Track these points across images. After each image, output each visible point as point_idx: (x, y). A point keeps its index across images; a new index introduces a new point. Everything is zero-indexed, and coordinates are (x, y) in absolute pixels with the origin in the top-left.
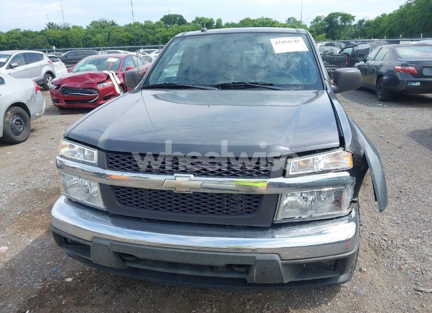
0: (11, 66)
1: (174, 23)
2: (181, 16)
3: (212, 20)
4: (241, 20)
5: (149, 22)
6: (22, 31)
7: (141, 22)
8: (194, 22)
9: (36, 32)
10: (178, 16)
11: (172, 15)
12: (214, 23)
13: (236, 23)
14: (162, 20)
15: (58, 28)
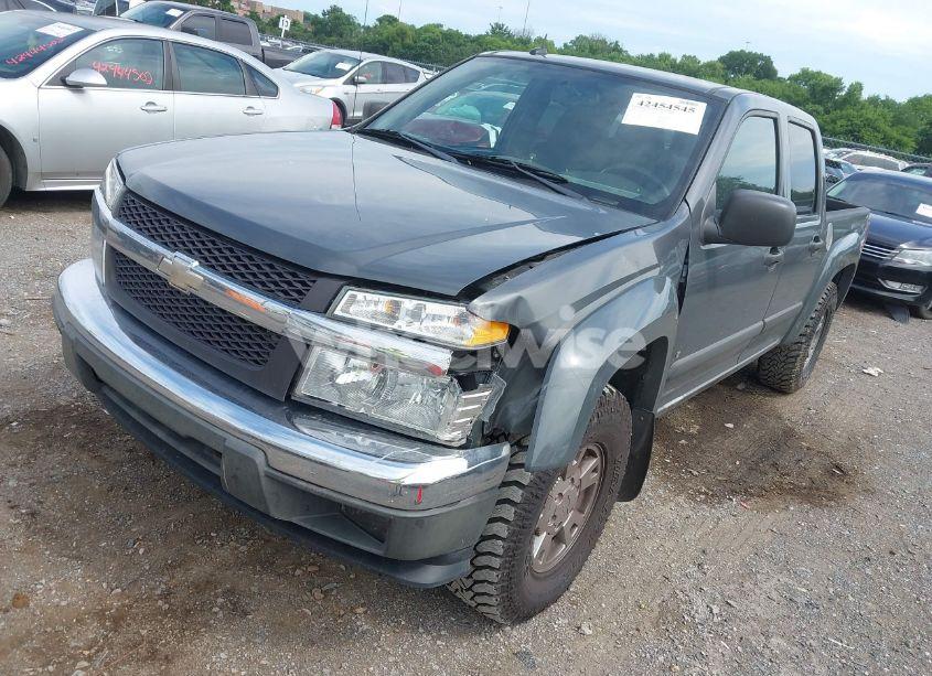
0: (353, 79)
1: (748, 71)
2: (768, 60)
3: (839, 81)
4: (913, 96)
5: (693, 59)
6: (445, 28)
7: (673, 56)
8: (794, 79)
9: (467, 36)
10: (761, 57)
11: (750, 53)
12: (842, 89)
13: (898, 101)
14: (722, 60)
15: (510, 36)
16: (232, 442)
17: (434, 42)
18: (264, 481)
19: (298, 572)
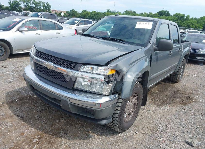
0: (78, 24)
1: (164, 15)
2: (168, 12)
3: (184, 15)
4: (201, 17)
5: (151, 13)
6: (97, 12)
7: (147, 13)
8: (174, 15)
9: (102, 13)
10: (166, 11)
11: (164, 11)
12: (185, 17)
13: (198, 18)
14: (158, 13)
15: (111, 12)
16: (62, 98)
17: (95, 15)
18: (69, 105)
19: (77, 125)
